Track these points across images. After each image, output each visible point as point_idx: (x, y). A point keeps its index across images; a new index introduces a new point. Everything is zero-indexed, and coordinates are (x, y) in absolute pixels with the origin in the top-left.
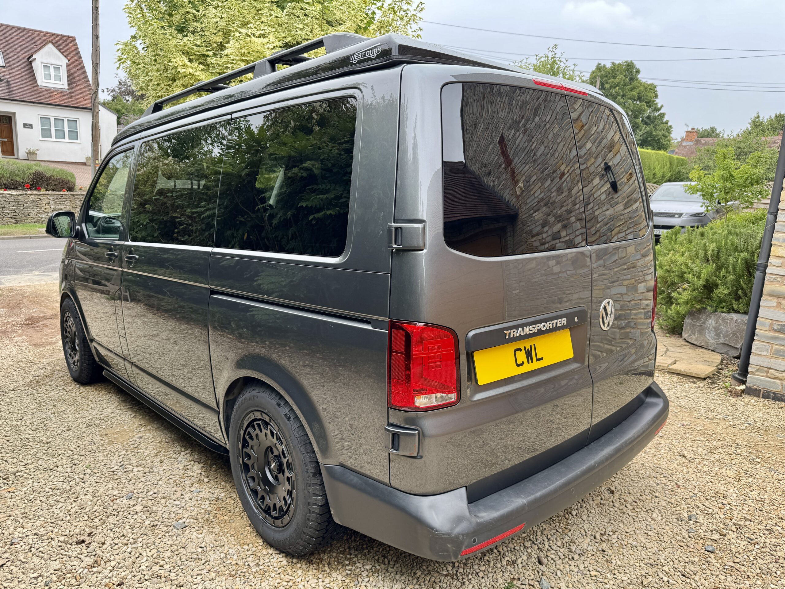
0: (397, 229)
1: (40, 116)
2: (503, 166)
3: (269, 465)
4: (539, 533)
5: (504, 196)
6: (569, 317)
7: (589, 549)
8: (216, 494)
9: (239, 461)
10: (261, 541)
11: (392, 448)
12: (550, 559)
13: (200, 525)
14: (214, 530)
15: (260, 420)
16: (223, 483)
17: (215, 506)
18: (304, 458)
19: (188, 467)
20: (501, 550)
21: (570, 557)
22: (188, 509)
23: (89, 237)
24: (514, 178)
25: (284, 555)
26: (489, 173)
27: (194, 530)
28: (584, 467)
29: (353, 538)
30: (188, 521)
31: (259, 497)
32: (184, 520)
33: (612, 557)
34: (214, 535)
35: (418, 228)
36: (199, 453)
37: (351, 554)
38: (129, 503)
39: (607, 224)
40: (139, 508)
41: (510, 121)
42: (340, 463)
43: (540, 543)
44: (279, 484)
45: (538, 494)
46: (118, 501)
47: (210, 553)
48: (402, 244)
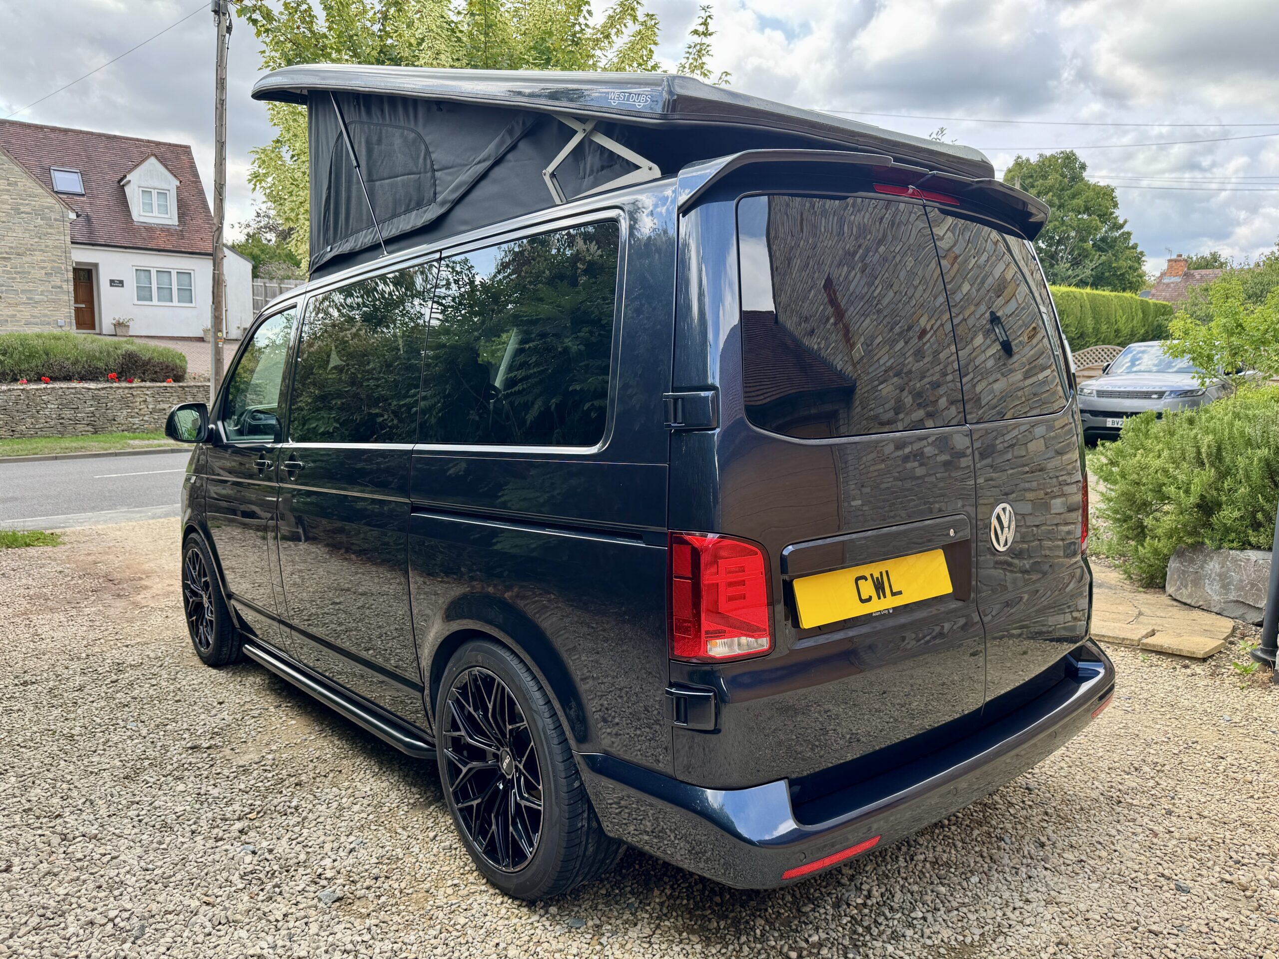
1: (135, 268)
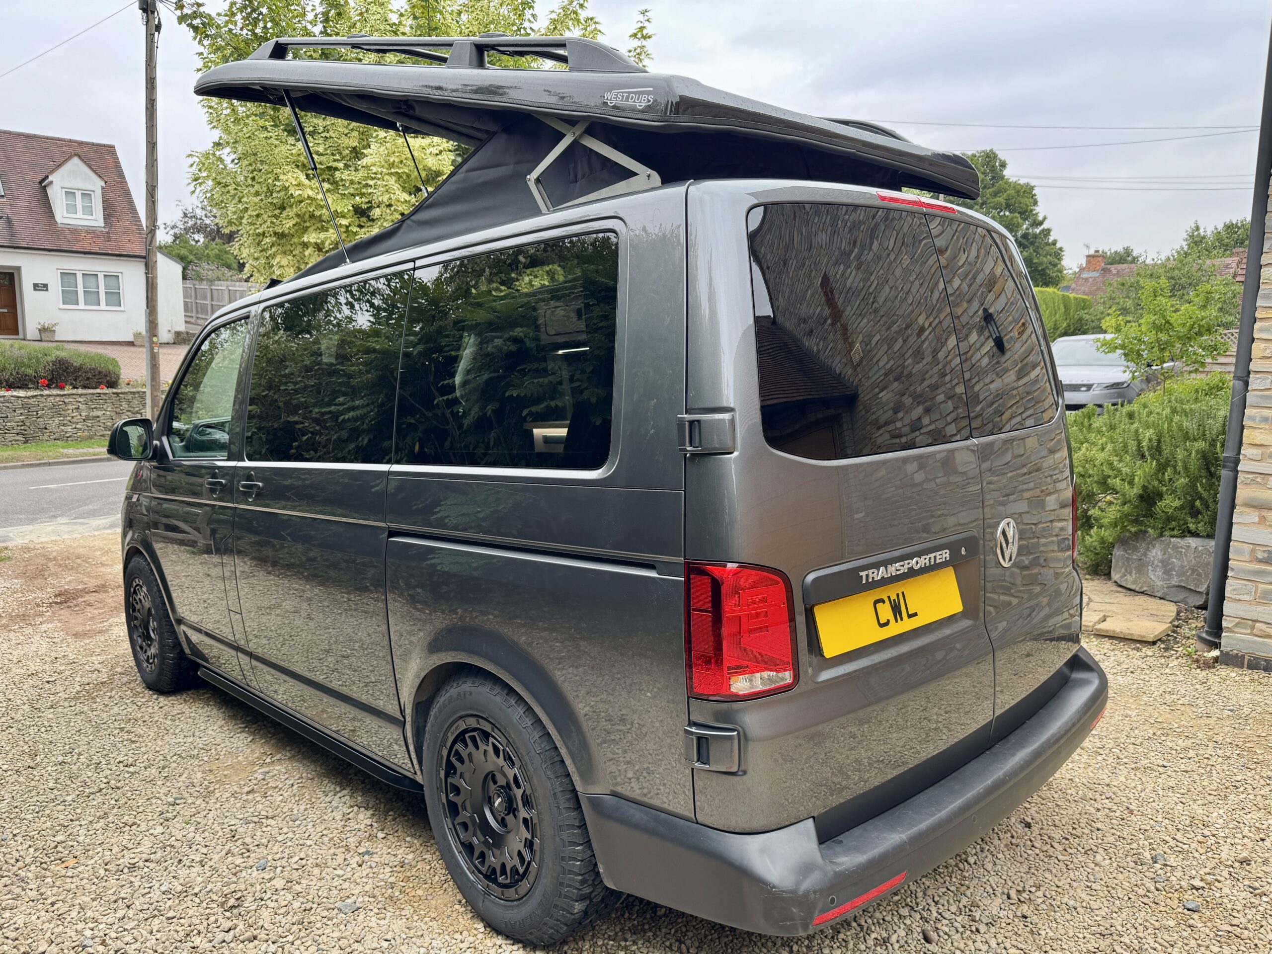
0: (691, 423)
1: (59, 271)
2: (829, 321)
3: (490, 802)
4: (920, 894)
5: (834, 366)
6: (954, 547)
7: (1001, 915)
8: (400, 856)
9: (440, 799)
10: (480, 926)
11: (698, 760)
12: (941, 934)
13: (380, 906)
14: (403, 913)
15: (475, 730)
16: (408, 839)
17: (400, 875)
18: (552, 785)
19: (350, 816)
20: (862, 922)
21: (974, 929)
22: (358, 881)
23: (174, 457)
24: (848, 338)
25: (520, 945)
26: (811, 333)
27: (372, 913)
28: (989, 782)
29: (627, 915)
30: (360, 899)
31: (476, 854)
32: (354, 898)
33: (1039, 926)
34: (405, 920)
35: (724, 420)
36: (364, 792)
37: (626, 940)
38: (262, 875)
39: (993, 403)
40: (279, 883)
41: (836, 253)
42: (612, 791)
43: (923, 910)
44: (509, 832)
45: (923, 826)
46: (244, 874)
47: (402, 948)
48: (700, 445)
